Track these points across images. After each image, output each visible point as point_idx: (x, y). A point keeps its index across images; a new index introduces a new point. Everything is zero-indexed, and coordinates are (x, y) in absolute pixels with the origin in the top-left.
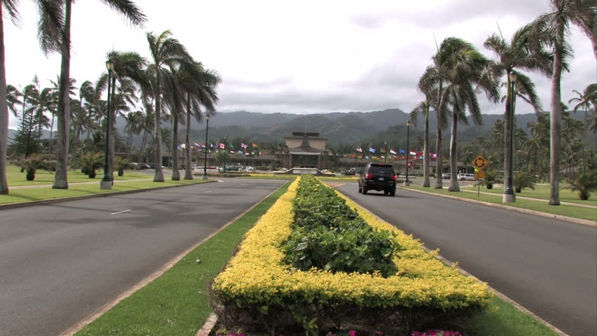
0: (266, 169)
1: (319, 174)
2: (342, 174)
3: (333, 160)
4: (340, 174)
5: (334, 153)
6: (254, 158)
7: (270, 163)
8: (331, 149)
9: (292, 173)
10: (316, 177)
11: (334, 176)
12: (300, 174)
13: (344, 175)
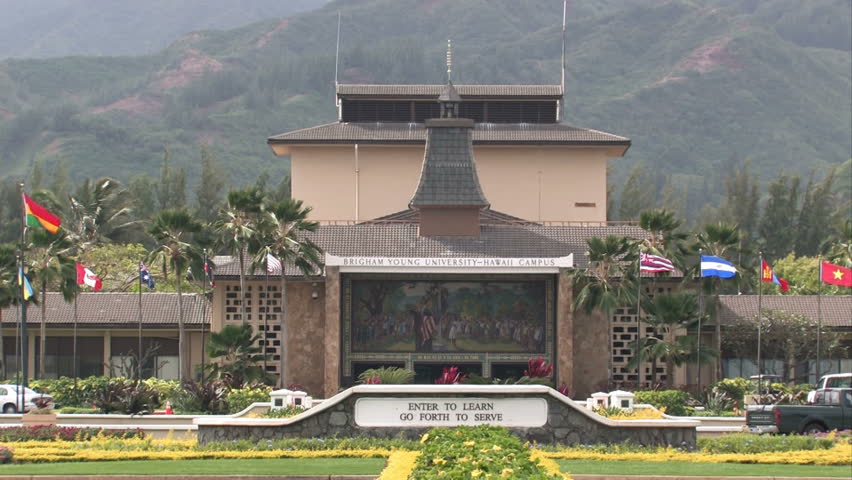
0: (142, 404)
1: (567, 428)
2: (752, 420)
3: (672, 312)
4: (732, 425)
5: (687, 257)
6: (34, 314)
7: (169, 346)
8: (654, 224)
9: (351, 430)
10: (538, 454)
11: (684, 438)
12: (413, 435)
13: (763, 432)
